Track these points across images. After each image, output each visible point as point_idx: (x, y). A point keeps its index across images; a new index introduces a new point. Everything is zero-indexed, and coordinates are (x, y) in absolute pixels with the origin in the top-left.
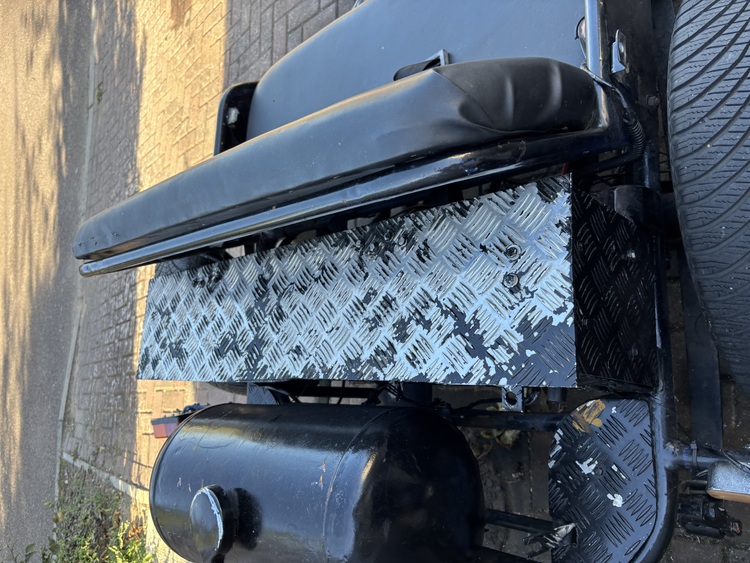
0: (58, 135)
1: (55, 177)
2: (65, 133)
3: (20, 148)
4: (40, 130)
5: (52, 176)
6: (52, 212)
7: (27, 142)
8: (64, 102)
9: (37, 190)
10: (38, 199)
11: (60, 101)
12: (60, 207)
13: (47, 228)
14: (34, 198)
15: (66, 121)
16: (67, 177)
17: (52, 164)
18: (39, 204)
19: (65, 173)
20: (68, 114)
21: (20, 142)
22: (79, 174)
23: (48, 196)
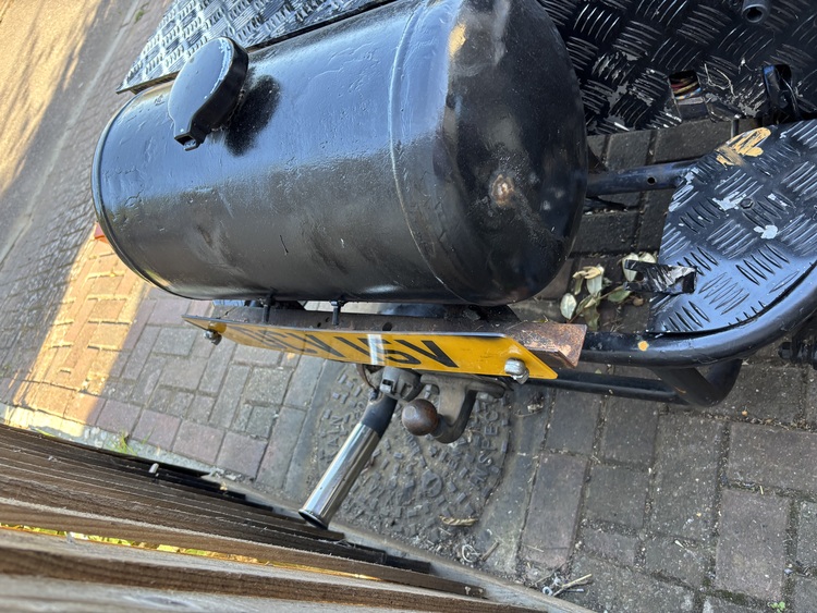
0: (75, 47)
1: (53, 88)
2: (84, 47)
3: (25, 54)
4: (56, 40)
5: (49, 86)
6: (34, 122)
7: (36, 49)
8: (96, 17)
9: (25, 98)
10: (23, 107)
11: (93, 15)
12: (45, 118)
13: (20, 137)
14: (19, 105)
15: (90, 36)
16: (67, 90)
17: (55, 74)
18: (22, 112)
19: (66, 85)
20: (96, 29)
21: (28, 48)
22: (83, 88)
23: (37, 105)
